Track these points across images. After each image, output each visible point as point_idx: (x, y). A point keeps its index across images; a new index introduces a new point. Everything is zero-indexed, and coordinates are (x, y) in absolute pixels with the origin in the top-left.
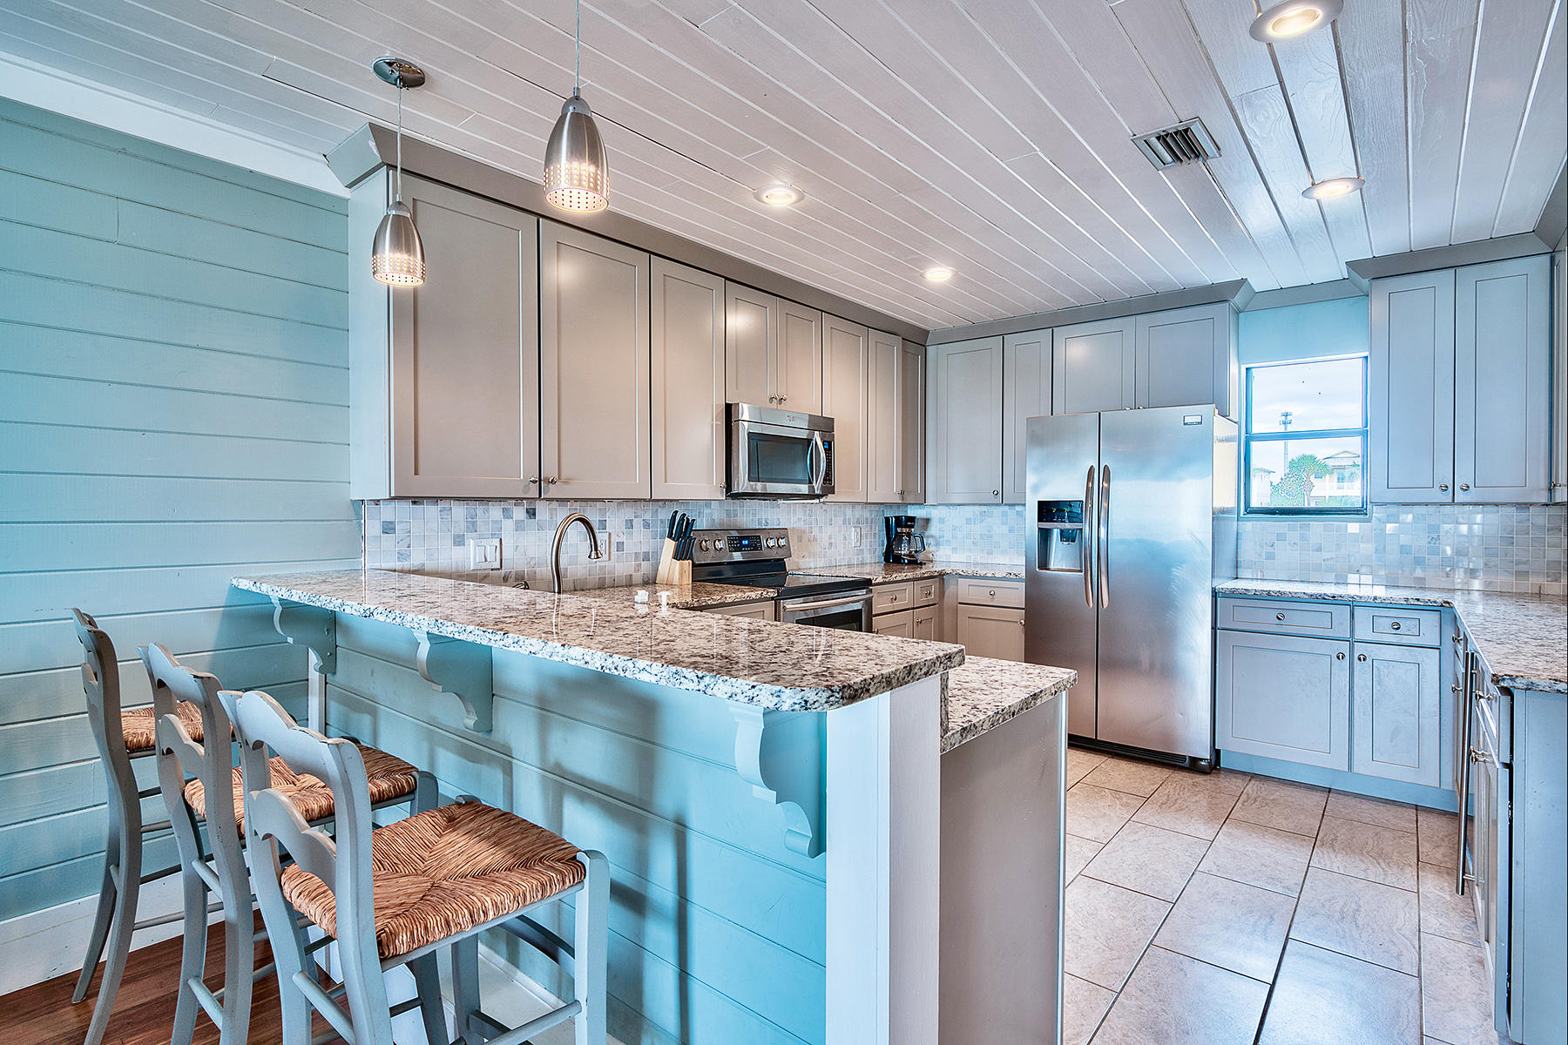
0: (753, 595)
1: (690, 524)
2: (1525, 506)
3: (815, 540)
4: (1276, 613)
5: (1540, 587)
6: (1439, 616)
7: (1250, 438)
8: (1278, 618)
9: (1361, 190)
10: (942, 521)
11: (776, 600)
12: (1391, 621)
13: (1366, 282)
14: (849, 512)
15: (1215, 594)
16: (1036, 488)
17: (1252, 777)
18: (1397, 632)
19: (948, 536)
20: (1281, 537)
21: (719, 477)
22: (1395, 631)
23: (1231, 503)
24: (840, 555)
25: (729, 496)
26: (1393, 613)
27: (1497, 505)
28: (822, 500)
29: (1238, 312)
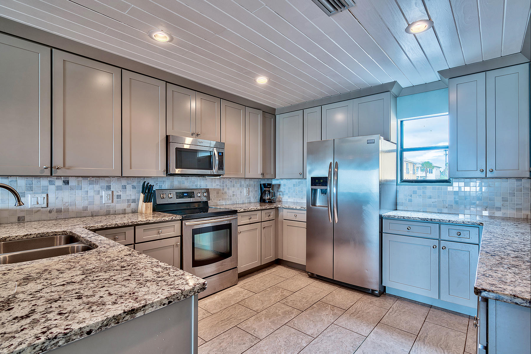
0: (167, 219)
1: (151, 187)
2: (519, 179)
3: (225, 193)
4: (407, 226)
5: (527, 216)
6: (478, 230)
7: (403, 150)
8: (408, 228)
9: (433, 27)
10: (285, 185)
11: (182, 220)
12: (456, 231)
13: (447, 80)
14: (243, 182)
15: (381, 218)
16: (310, 172)
17: (398, 299)
18: (460, 236)
19: (287, 191)
20: (415, 192)
21: (162, 166)
22: (458, 236)
23: (394, 178)
24: (238, 199)
25: (167, 175)
26: (458, 228)
27: (507, 178)
28: (221, 177)
29: (396, 97)
